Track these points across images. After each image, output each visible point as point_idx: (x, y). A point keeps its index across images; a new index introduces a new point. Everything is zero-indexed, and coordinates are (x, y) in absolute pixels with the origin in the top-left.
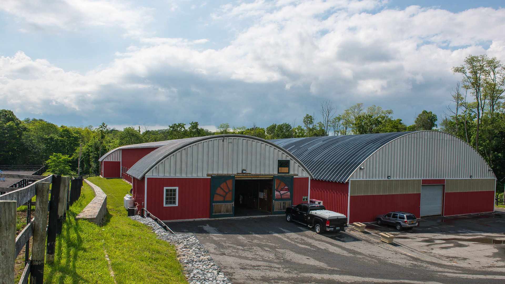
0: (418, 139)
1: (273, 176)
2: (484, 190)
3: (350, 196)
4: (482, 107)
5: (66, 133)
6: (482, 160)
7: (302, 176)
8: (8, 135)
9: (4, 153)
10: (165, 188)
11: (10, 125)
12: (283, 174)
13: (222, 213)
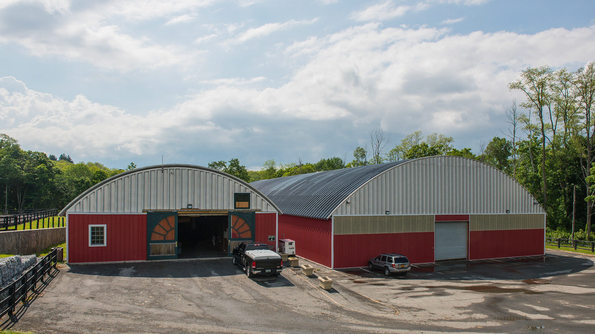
0: (428, 166)
1: (227, 212)
2: (528, 227)
3: (334, 235)
4: (553, 130)
5: (100, 175)
6: (524, 192)
7: (267, 212)
8: (38, 178)
9: (33, 197)
10: (90, 226)
11: (40, 167)
12: (241, 210)
13: (162, 254)
